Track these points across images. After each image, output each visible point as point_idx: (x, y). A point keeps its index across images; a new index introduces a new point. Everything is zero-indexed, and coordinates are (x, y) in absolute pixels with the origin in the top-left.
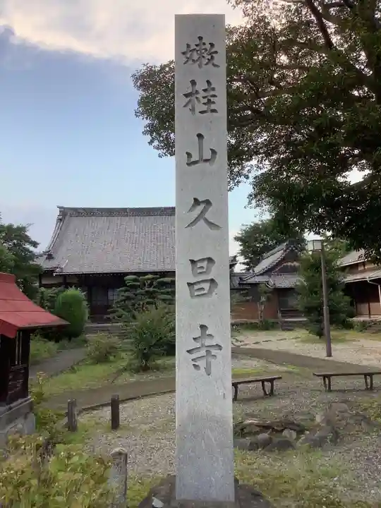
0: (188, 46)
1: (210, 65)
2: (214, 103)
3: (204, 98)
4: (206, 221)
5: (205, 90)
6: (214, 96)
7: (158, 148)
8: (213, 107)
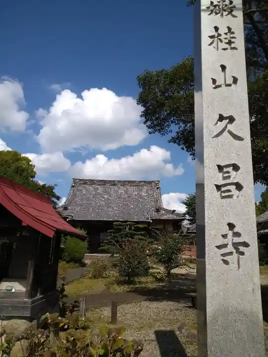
0: (212, 3)
1: (230, 15)
2: (233, 42)
3: (225, 39)
4: (230, 133)
5: (226, 34)
6: (234, 38)
7: (149, 128)
8: (233, 45)
